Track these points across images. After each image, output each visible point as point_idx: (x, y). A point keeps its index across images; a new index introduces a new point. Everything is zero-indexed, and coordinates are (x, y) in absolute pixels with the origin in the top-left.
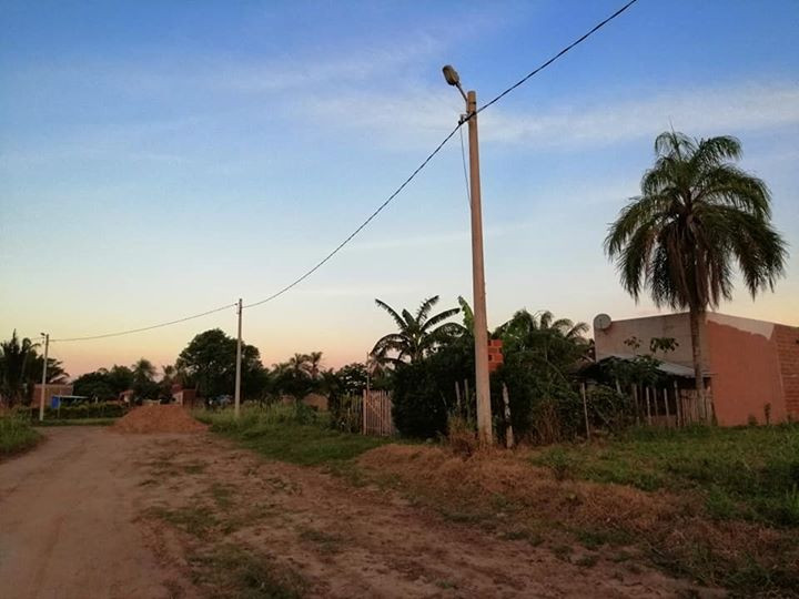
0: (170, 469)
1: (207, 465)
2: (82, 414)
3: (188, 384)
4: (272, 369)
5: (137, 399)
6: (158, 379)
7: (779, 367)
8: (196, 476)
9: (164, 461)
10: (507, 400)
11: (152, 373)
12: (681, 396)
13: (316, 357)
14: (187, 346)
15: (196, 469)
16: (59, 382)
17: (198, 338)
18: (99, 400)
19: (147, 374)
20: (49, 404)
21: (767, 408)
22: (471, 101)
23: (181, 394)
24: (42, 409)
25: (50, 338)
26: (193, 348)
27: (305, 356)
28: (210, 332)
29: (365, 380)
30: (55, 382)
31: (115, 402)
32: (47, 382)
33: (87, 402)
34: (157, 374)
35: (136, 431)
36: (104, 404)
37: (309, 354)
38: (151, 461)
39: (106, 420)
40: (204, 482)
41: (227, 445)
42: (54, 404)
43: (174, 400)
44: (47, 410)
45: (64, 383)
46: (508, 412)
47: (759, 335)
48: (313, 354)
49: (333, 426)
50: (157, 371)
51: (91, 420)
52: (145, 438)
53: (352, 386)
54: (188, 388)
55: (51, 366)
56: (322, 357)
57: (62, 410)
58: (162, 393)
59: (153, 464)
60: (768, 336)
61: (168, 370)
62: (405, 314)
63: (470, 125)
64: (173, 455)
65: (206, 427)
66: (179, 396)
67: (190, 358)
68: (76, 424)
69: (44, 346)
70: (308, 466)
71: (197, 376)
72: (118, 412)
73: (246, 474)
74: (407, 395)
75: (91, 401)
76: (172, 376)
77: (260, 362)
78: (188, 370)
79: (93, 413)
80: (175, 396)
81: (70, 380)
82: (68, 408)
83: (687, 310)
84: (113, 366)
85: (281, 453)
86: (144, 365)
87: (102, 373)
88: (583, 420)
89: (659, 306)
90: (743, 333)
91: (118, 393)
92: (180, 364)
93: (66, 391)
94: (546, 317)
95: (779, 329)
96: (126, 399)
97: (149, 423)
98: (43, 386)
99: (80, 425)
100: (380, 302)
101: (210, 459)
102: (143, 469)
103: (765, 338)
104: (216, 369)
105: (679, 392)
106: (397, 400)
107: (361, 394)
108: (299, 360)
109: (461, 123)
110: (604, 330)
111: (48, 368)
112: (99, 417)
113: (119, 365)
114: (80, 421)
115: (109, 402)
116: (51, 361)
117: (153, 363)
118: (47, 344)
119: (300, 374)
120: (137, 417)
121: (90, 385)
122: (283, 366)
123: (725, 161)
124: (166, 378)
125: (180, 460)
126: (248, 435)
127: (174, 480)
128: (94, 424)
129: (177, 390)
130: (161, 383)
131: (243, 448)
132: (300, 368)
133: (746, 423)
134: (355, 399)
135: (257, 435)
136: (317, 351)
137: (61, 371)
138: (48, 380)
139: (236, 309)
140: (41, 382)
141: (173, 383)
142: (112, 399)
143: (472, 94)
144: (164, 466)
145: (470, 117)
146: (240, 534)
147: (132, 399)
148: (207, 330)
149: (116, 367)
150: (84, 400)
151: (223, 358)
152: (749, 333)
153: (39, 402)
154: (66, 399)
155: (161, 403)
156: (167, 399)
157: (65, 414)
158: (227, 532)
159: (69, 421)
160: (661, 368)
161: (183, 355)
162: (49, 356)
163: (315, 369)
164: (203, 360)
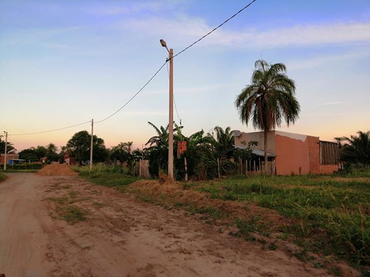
0: (57, 187)
1: (71, 186)
2: (23, 168)
3: (72, 155)
4: (111, 149)
5: (48, 161)
6: (58, 152)
7: (308, 152)
8: (67, 190)
9: (56, 185)
10: (186, 164)
11: (55, 150)
12: (261, 164)
13: (130, 144)
14: (71, 138)
15: (67, 187)
16: (12, 153)
17: (76, 135)
18: (31, 161)
19: (53, 150)
20: (8, 163)
21: (300, 169)
22: (171, 53)
23: (69, 159)
24: (5, 165)
25: (8, 134)
26: (74, 139)
27: (125, 143)
28: (82, 132)
29: (142, 155)
30: (10, 153)
31: (38, 163)
32: (7, 153)
33: (25, 162)
34: (58, 150)
35: (47, 175)
36: (33, 163)
37: (127, 142)
38: (51, 185)
39: (34, 170)
40: (69, 191)
41: (83, 180)
42: (10, 163)
43: (65, 162)
44: (7, 166)
45: (14, 154)
46: (186, 168)
47: (300, 140)
48: (129, 142)
49: (129, 173)
50: (58, 149)
51: (28, 170)
52: (50, 178)
53: (136, 157)
54: (72, 156)
55: (8, 145)
56: (133, 144)
57: (14, 165)
58: (60, 159)
59: (52, 186)
60: (304, 141)
61: (63, 148)
62: (162, 128)
63: (170, 62)
64: (60, 183)
65: (77, 173)
66: (68, 160)
67: (72, 143)
68: (21, 172)
69: (5, 137)
70: (110, 187)
71: (76, 151)
72: (40, 167)
73: (85, 189)
74: (154, 162)
75: (27, 162)
76: (65, 151)
77: (104, 146)
78: (72, 149)
79: (28, 167)
80: (66, 160)
81: (17, 152)
82: (17, 165)
83: (264, 131)
84: (37, 146)
85: (102, 183)
86: (52, 146)
87: (32, 149)
88: (217, 172)
89: (255, 128)
90: (292, 139)
91: (40, 159)
92: (68, 146)
93: (16, 157)
94: (228, 129)
95: (309, 137)
96: (44, 161)
97: (52, 171)
98: (5, 155)
99: (23, 172)
100: (150, 123)
101: (74, 185)
102: (48, 187)
103: (302, 141)
104: (84, 149)
105: (261, 162)
106: (150, 163)
107: (139, 161)
108: (122, 145)
109: (167, 61)
110: (239, 137)
111: (7, 147)
112: (31, 169)
113: (40, 146)
114: (22, 170)
115: (35, 163)
116: (8, 143)
117: (56, 145)
118: (7, 136)
119: (123, 151)
120: (47, 169)
121: (27, 154)
122: (116, 148)
123: (280, 72)
124: (62, 152)
125: (62, 185)
126: (93, 177)
127: (58, 191)
128: (28, 172)
129: (67, 158)
130: (60, 154)
131: (88, 181)
132: (123, 149)
133: (290, 174)
134: (137, 163)
135: (96, 177)
136: (130, 142)
137: (13, 148)
138: (7, 152)
139: (91, 124)
140: (4, 153)
141: (65, 154)
142: (37, 161)
143: (171, 50)
144: (56, 186)
145: (170, 59)
146: (74, 204)
147: (46, 161)
148: (80, 131)
149: (39, 147)
150: (24, 161)
151: (87, 144)
152: (295, 139)
153: (4, 162)
154: (15, 161)
155: (60, 163)
156: (62, 162)
157: (15, 168)
158: (71, 203)
159: (18, 170)
160: (253, 152)
161: (69, 142)
162: (8, 141)
163: (129, 149)
164: (78, 144)
